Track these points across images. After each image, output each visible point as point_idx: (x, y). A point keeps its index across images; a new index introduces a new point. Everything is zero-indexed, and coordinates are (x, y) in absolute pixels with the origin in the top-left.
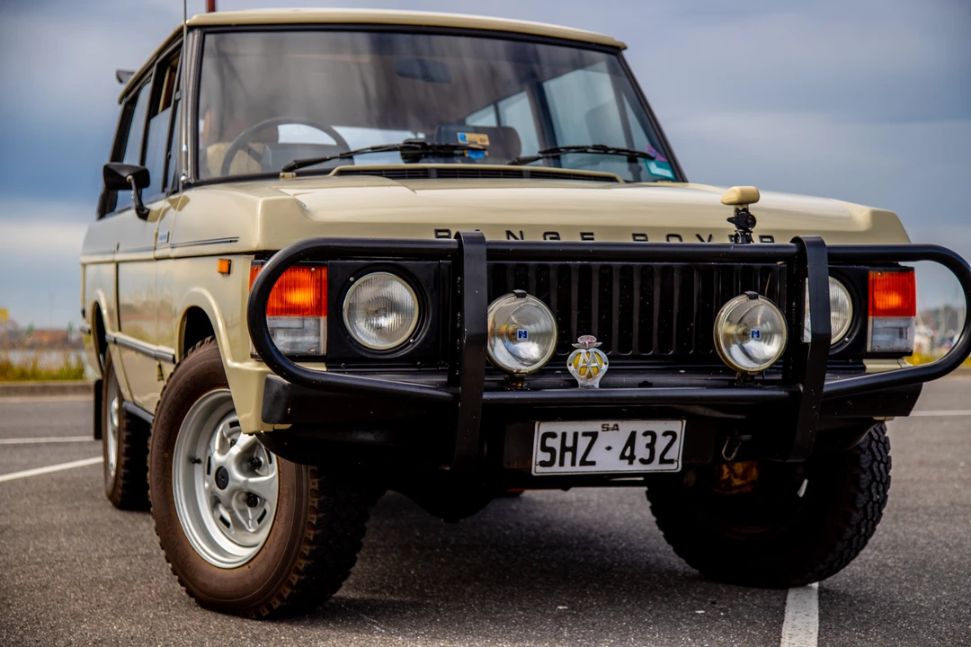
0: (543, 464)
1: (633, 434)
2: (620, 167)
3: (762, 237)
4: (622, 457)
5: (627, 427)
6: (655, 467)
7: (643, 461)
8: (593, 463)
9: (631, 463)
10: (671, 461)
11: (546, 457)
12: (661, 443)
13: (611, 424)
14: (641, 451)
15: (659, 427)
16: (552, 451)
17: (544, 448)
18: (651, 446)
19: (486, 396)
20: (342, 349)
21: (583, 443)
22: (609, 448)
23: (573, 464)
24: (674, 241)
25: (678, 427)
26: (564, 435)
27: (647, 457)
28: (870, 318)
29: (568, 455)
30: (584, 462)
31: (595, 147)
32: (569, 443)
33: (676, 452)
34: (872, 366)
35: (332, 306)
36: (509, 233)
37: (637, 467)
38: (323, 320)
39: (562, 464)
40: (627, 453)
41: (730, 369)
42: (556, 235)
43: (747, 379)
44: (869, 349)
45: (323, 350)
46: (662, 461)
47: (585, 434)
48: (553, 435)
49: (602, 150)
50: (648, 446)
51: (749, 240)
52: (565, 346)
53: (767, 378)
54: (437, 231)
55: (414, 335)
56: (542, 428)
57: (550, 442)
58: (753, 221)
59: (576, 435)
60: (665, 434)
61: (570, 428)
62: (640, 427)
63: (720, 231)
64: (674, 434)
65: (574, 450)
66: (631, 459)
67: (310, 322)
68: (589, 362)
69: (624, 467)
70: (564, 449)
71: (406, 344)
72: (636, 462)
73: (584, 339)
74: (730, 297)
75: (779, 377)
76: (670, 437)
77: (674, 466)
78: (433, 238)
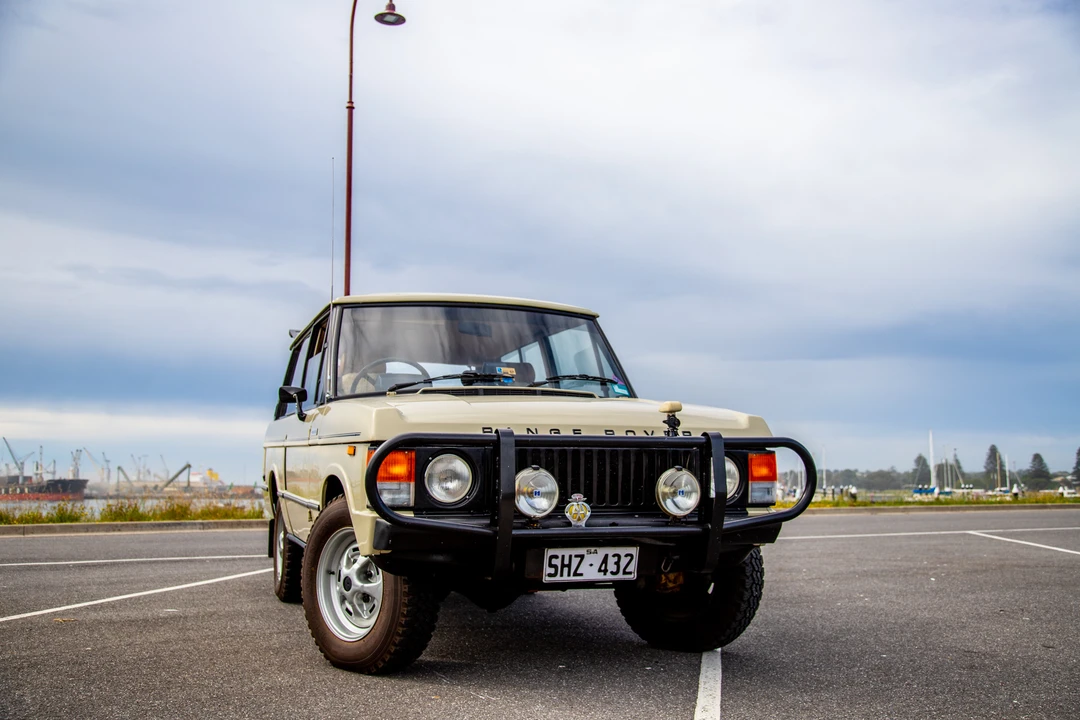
0: (550, 575)
1: (606, 556)
2: (596, 389)
3: (684, 432)
4: (600, 570)
5: (602, 552)
6: (620, 576)
7: (612, 573)
8: (581, 575)
9: (605, 574)
10: (630, 573)
11: (552, 571)
12: (624, 561)
13: (593, 549)
14: (612, 567)
15: (622, 551)
16: (555, 567)
17: (551, 565)
18: (617, 563)
19: (514, 532)
20: (424, 503)
21: (575, 562)
22: (591, 565)
23: (569, 575)
24: (630, 435)
25: (634, 551)
26: (563, 557)
27: (615, 570)
28: (750, 482)
29: (566, 570)
30: (575, 574)
31: (580, 376)
32: (566, 562)
33: (633, 567)
34: (752, 512)
35: (418, 475)
36: (528, 430)
37: (609, 576)
38: (412, 484)
39: (562, 575)
40: (603, 568)
41: (666, 515)
42: (558, 431)
43: (676, 521)
44: (750, 501)
45: (412, 504)
46: (625, 573)
47: (576, 556)
48: (556, 557)
49: (585, 378)
50: (616, 563)
51: (676, 434)
52: (564, 500)
53: (689, 520)
54: (484, 428)
55: (469, 493)
56: (550, 552)
57: (554, 561)
58: (679, 423)
59: (570, 556)
60: (626, 556)
61: (567, 552)
62: (611, 551)
63: (659, 428)
64: (631, 556)
65: (569, 566)
66: (605, 571)
67: (404, 486)
68: (578, 510)
69: (600, 576)
70: (563, 566)
71: (464, 499)
72: (608, 573)
73: (575, 496)
74: (665, 470)
75: (696, 519)
76: (629, 558)
77: (632, 576)
78: (481, 433)
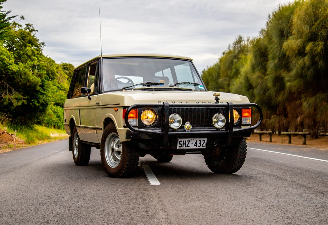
0: (179, 147)
1: (197, 141)
2: (192, 87)
3: (221, 102)
4: (195, 145)
5: (195, 140)
6: (201, 147)
8: (189, 147)
9: (196, 147)
10: (204, 146)
11: (180, 145)
12: (202, 143)
13: (192, 139)
14: (198, 144)
15: (202, 139)
19: (169, 133)
20: (141, 125)
21: (187, 143)
22: (192, 144)
23: (185, 147)
24: (204, 103)
25: (205, 139)
26: (183, 141)
28: (242, 118)
29: (184, 145)
30: (187, 147)
32: (184, 143)
33: (205, 144)
34: (242, 127)
35: (139, 116)
36: (172, 102)
37: (198, 147)
38: (137, 119)
39: (183, 147)
41: (216, 128)
42: (181, 102)
43: (218, 129)
44: (242, 124)
45: (137, 125)
46: (202, 146)
47: (187, 141)
48: (181, 141)
49: (188, 83)
50: (200, 143)
51: (218, 103)
52: (184, 124)
53: (222, 129)
54: (158, 102)
55: (154, 122)
56: (179, 140)
57: (181, 143)
58: (219, 99)
62: (198, 139)
63: (213, 101)
67: (135, 120)
68: (188, 126)
71: (153, 124)
73: (187, 122)
74: (215, 114)
75: (225, 129)
76: (204, 142)
77: (205, 147)
78: (158, 103)
